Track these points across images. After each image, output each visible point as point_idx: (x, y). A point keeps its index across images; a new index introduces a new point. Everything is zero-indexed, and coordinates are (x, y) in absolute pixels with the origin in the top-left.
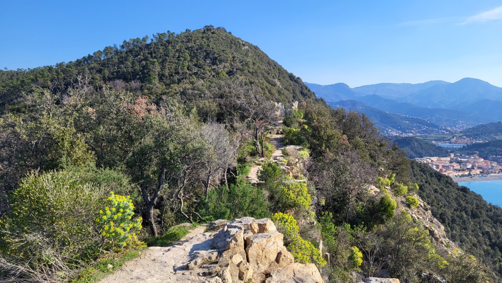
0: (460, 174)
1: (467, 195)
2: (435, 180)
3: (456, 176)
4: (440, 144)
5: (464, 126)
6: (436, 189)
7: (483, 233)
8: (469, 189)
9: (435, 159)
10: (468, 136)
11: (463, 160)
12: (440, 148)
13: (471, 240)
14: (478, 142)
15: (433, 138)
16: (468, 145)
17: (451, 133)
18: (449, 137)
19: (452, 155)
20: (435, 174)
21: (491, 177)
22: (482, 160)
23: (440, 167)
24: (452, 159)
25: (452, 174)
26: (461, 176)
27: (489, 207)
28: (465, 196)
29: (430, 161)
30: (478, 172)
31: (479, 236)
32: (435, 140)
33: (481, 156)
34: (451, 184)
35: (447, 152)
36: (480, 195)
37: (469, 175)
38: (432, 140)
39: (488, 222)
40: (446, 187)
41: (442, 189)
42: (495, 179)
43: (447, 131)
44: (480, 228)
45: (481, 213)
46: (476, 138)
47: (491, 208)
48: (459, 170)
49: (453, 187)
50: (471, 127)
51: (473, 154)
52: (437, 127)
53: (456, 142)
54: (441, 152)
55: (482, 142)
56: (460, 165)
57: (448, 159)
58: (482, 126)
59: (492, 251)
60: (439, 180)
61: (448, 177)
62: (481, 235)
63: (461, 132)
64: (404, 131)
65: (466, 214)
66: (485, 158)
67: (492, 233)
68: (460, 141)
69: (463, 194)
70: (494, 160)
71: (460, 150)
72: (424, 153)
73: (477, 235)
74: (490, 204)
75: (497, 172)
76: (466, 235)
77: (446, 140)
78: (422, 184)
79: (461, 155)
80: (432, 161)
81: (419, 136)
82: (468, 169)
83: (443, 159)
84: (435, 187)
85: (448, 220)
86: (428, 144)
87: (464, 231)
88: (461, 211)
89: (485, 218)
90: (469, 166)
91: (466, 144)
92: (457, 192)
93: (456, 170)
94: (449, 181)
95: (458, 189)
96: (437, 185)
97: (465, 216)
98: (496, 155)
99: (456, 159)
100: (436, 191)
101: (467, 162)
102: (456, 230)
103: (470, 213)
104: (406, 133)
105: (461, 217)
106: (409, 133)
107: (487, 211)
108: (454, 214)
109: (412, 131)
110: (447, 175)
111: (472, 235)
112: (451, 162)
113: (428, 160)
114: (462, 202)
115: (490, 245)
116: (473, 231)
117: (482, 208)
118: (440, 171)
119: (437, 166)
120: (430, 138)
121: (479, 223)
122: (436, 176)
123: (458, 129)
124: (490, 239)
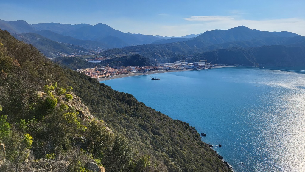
0: (101, 76)
1: (104, 87)
2: (88, 82)
3: (99, 78)
4: (90, 61)
5: (101, 50)
6: (89, 86)
7: (112, 106)
8: (105, 84)
9: (87, 69)
10: (103, 56)
11: (102, 69)
12: (90, 63)
13: (107, 110)
14: (108, 59)
15: (86, 58)
16: (103, 61)
17: (95, 54)
18: (94, 57)
19: (96, 67)
20: (88, 78)
21: (115, 76)
22: (111, 68)
23: (91, 74)
24: (96, 69)
25: (97, 77)
26: (101, 78)
27: (114, 92)
28: (103, 88)
29: (85, 71)
30: (109, 75)
31: (111, 108)
32: (87, 59)
33: (110, 66)
34: (96, 83)
35: (94, 65)
36: (110, 87)
37: (105, 76)
38: (85, 59)
39: (114, 100)
40: (94, 85)
41: (92, 86)
42: (117, 78)
43: (93, 53)
44: (111, 104)
45: (111, 96)
46: (107, 57)
47: (115, 92)
48: (100, 75)
49: (97, 84)
50: (104, 51)
51: (106, 65)
52: (88, 51)
53: (98, 59)
54: (91, 65)
55: (110, 59)
56: (100, 72)
57: (95, 69)
58: (110, 50)
59: (116, 114)
60: (90, 81)
61: (94, 79)
62: (112, 107)
63: (100, 54)
64: (69, 53)
65: (104, 98)
66: (112, 67)
67: (116, 105)
68: (99, 59)
69: (102, 87)
70: (116, 68)
71: (100, 63)
72: (81, 66)
73: (110, 107)
74: (115, 91)
75: (117, 74)
76: (105, 109)
77: (93, 59)
78: (81, 84)
79: (101, 66)
80: (86, 71)
81: (78, 57)
82: (104, 73)
83: (92, 69)
84: (88, 85)
85: (96, 102)
86: (83, 61)
87: (104, 107)
88: (102, 97)
89: (113, 98)
90: (105, 72)
91: (103, 60)
92: (99, 86)
93: (99, 75)
94: (95, 81)
95: (100, 85)
96: (89, 84)
97: (104, 99)
98: (117, 65)
99: (99, 69)
100: (89, 88)
101: (104, 70)
102: (100, 107)
103: (106, 97)
104: (70, 55)
105: (102, 100)
106: (72, 55)
107: (114, 94)
108: (98, 98)
109: (74, 54)
110: (94, 78)
111: (107, 108)
112: (96, 70)
113: (84, 70)
114: (102, 92)
115: (116, 111)
116: (108, 106)
117: (111, 93)
118: (91, 76)
119: (89, 74)
120: (84, 58)
121: (111, 101)
122: (88, 79)
123: (98, 52)
124: (116, 108)
